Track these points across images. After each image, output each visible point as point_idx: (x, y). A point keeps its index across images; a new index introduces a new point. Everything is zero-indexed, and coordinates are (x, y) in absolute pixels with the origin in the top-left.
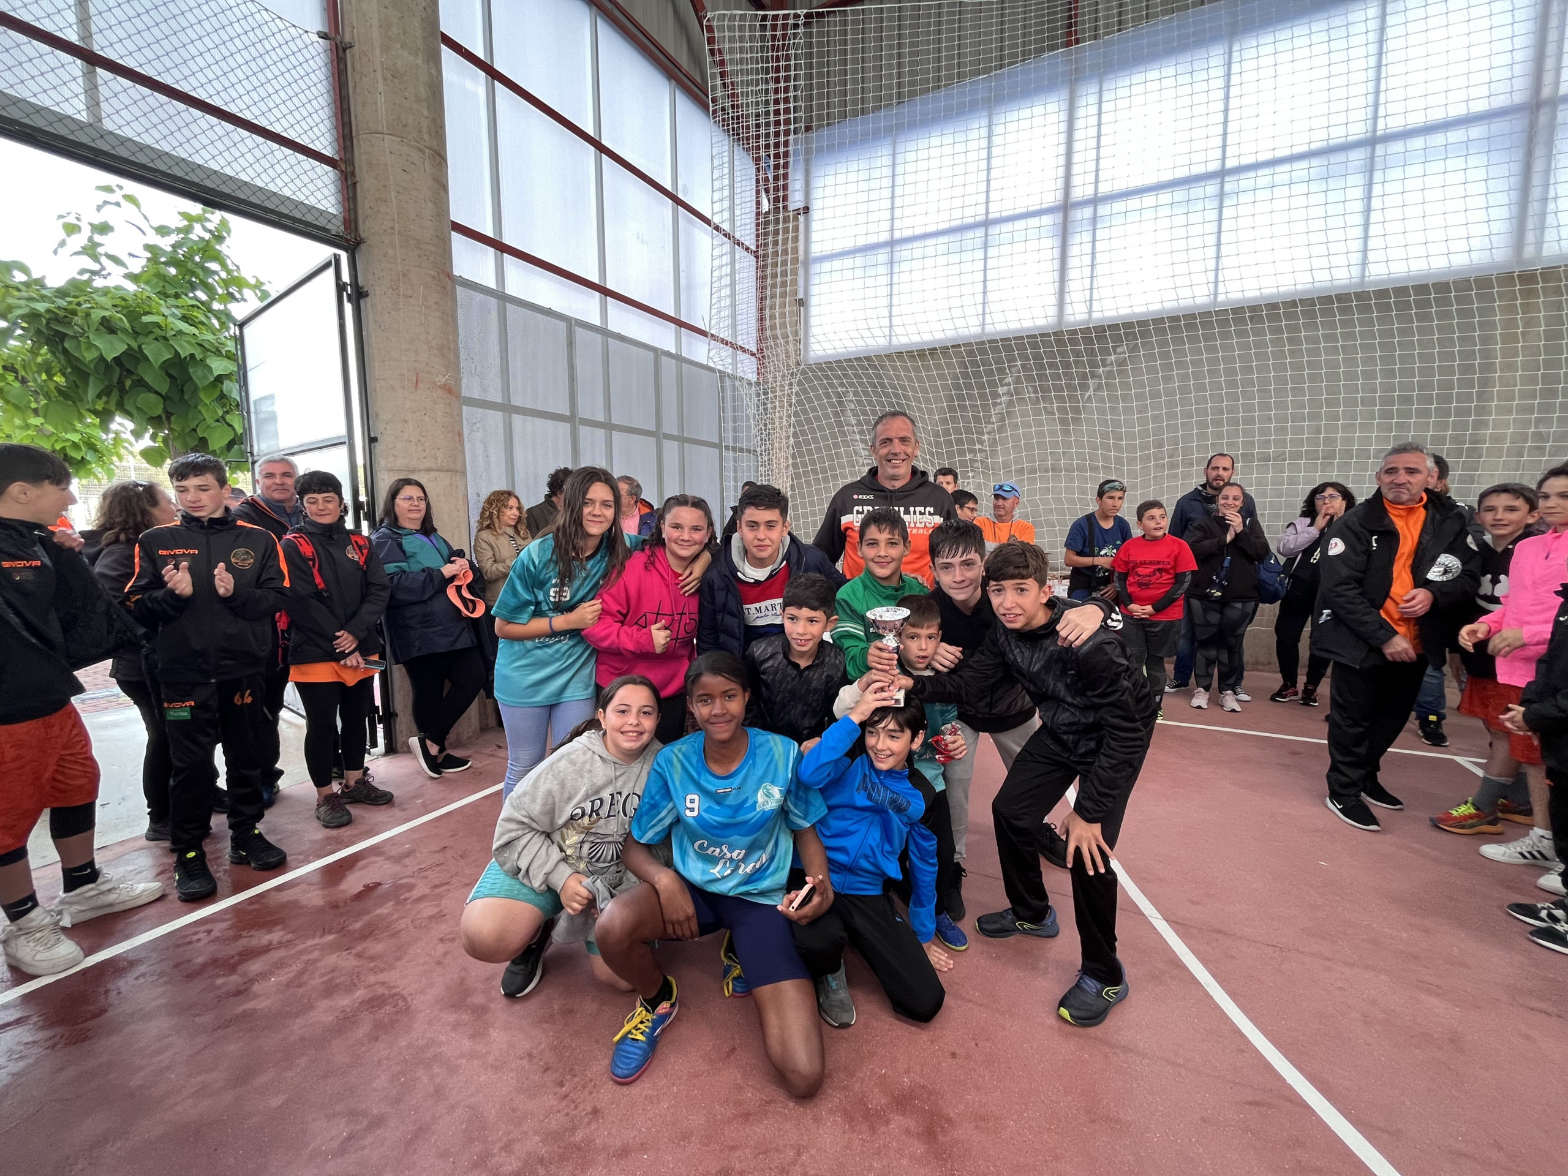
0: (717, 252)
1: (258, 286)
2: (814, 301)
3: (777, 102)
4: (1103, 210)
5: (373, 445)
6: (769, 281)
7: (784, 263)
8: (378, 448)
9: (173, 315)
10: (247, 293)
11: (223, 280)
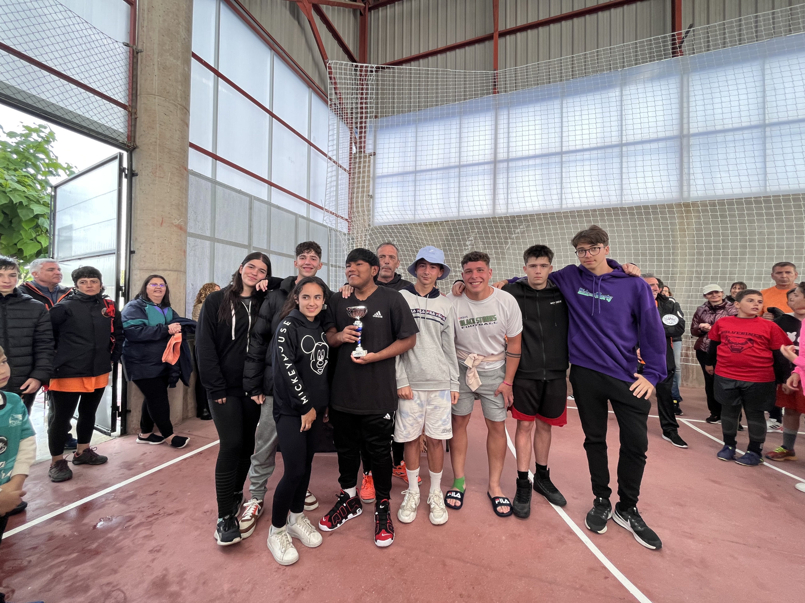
0: (329, 170)
1: (69, 168)
2: (377, 196)
3: (361, 103)
4: (511, 164)
5: (132, 255)
6: (356, 185)
7: (364, 177)
8: (134, 257)
9: (12, 180)
10: (60, 172)
11: (47, 164)
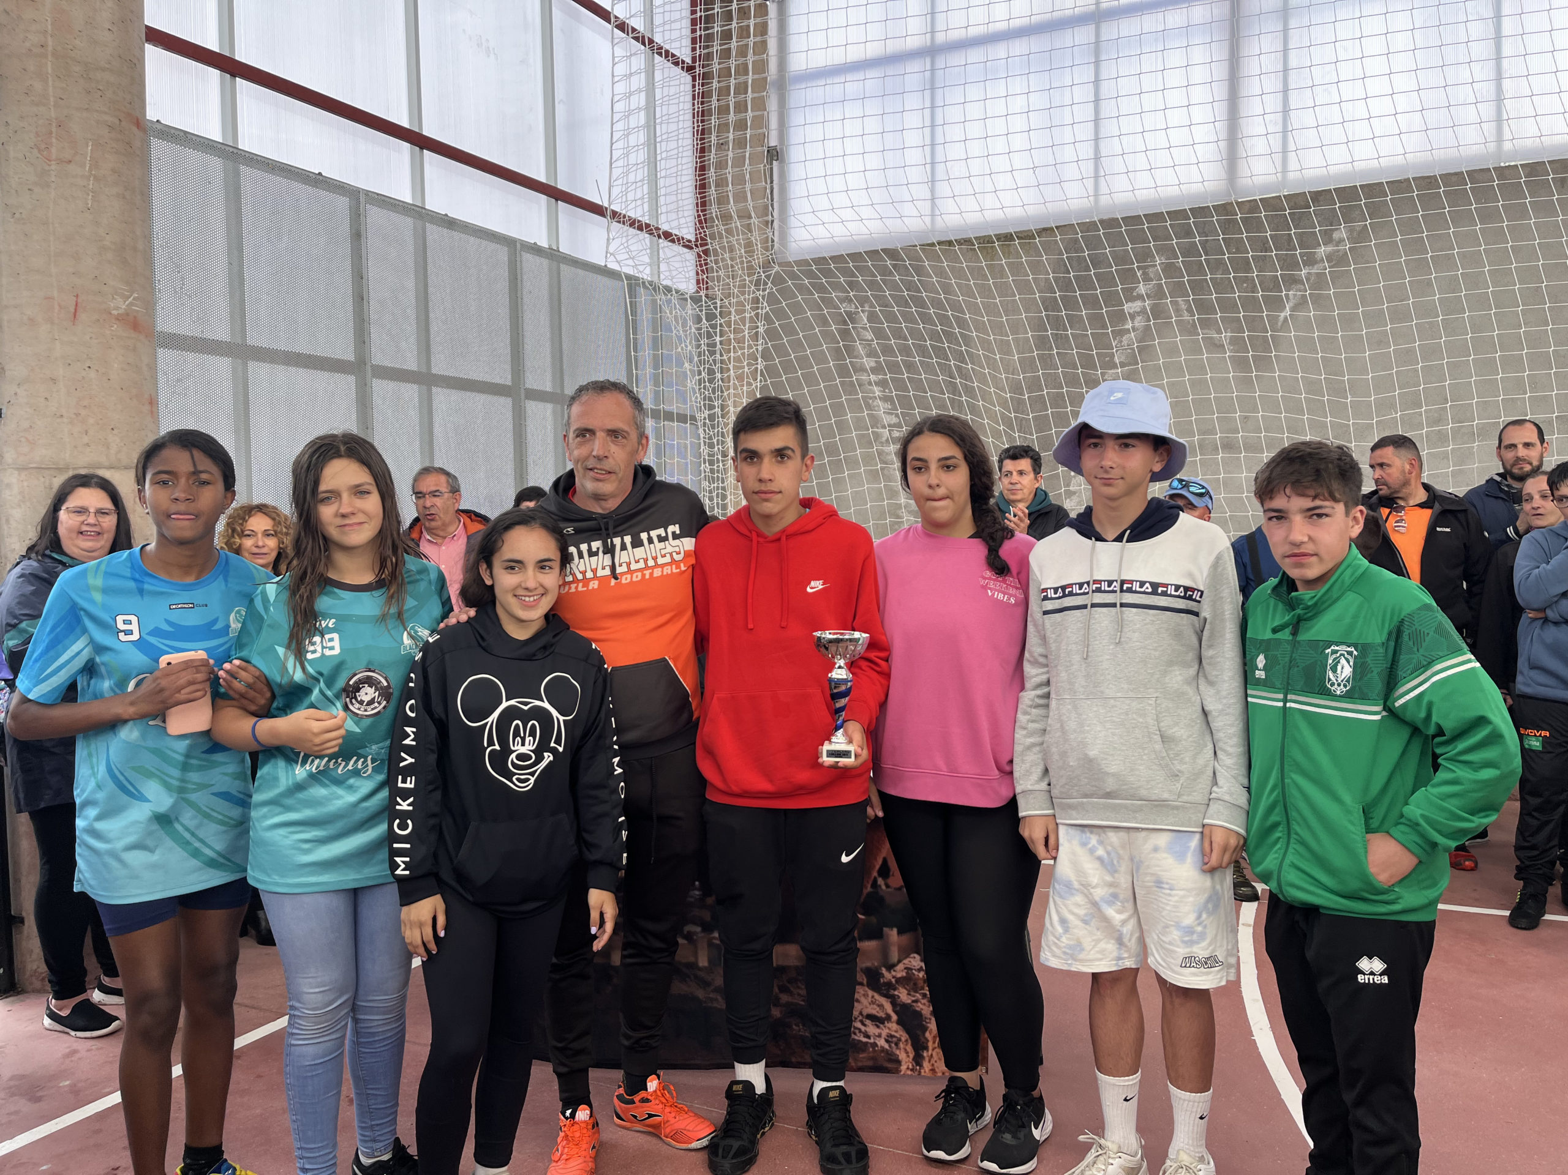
0: (620, 69)
2: (795, 154)
7: (742, 89)
